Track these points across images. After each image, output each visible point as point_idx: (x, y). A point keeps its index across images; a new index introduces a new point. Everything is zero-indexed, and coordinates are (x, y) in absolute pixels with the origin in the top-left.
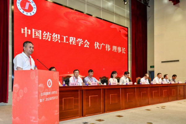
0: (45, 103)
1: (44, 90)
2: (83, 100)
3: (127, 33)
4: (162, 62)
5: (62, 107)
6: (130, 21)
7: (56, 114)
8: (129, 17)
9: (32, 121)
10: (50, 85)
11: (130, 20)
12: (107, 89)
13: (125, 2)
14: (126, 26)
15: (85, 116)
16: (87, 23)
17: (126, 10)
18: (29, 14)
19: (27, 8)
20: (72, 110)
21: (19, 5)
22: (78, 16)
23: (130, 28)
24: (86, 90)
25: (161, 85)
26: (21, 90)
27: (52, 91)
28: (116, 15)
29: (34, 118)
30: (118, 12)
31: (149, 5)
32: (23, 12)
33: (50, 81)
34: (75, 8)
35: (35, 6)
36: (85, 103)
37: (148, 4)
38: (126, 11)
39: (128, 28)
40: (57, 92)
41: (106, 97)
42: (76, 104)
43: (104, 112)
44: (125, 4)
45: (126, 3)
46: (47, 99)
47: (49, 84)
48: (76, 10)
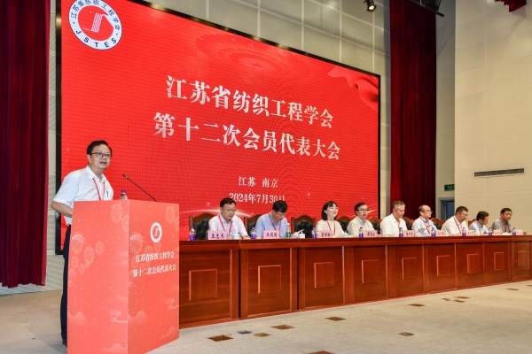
0: (145, 278)
1: (144, 248)
2: (242, 277)
3: (376, 91)
4: (477, 174)
5: (188, 292)
6: (386, 57)
7: (171, 307)
8: (382, 46)
9: (115, 320)
10: (156, 238)
11: (386, 52)
12: (307, 249)
13: (369, 5)
14: (374, 72)
15: (246, 318)
16: (260, 66)
17: (376, 24)
18: (101, 46)
19: (96, 28)
20: (212, 301)
21: (76, 20)
22: (237, 46)
23: (387, 76)
24: (251, 251)
25: (461, 241)
26: (89, 249)
27: (162, 251)
28: (346, 39)
29: (119, 313)
30: (352, 32)
31: (440, 11)
32: (87, 40)
33: (156, 227)
34: (228, 24)
35: (119, 24)
36: (245, 285)
37: (438, 8)
38: (375, 29)
39: (379, 77)
40: (173, 254)
41: (303, 271)
42: (223, 286)
43: (298, 307)
44: (368, 10)
45: (372, 8)
46: (150, 269)
47: (154, 234)
48: (231, 31)
